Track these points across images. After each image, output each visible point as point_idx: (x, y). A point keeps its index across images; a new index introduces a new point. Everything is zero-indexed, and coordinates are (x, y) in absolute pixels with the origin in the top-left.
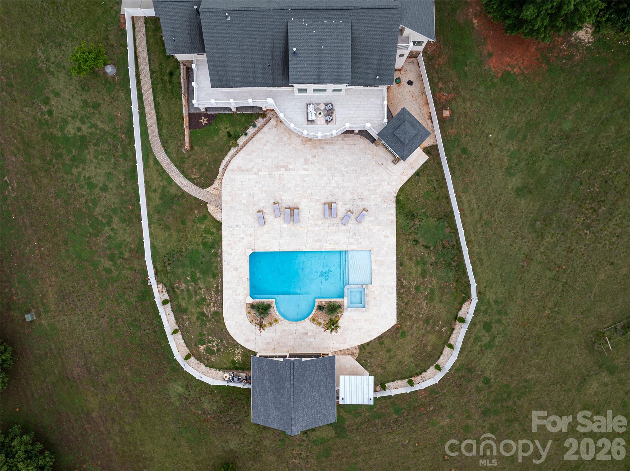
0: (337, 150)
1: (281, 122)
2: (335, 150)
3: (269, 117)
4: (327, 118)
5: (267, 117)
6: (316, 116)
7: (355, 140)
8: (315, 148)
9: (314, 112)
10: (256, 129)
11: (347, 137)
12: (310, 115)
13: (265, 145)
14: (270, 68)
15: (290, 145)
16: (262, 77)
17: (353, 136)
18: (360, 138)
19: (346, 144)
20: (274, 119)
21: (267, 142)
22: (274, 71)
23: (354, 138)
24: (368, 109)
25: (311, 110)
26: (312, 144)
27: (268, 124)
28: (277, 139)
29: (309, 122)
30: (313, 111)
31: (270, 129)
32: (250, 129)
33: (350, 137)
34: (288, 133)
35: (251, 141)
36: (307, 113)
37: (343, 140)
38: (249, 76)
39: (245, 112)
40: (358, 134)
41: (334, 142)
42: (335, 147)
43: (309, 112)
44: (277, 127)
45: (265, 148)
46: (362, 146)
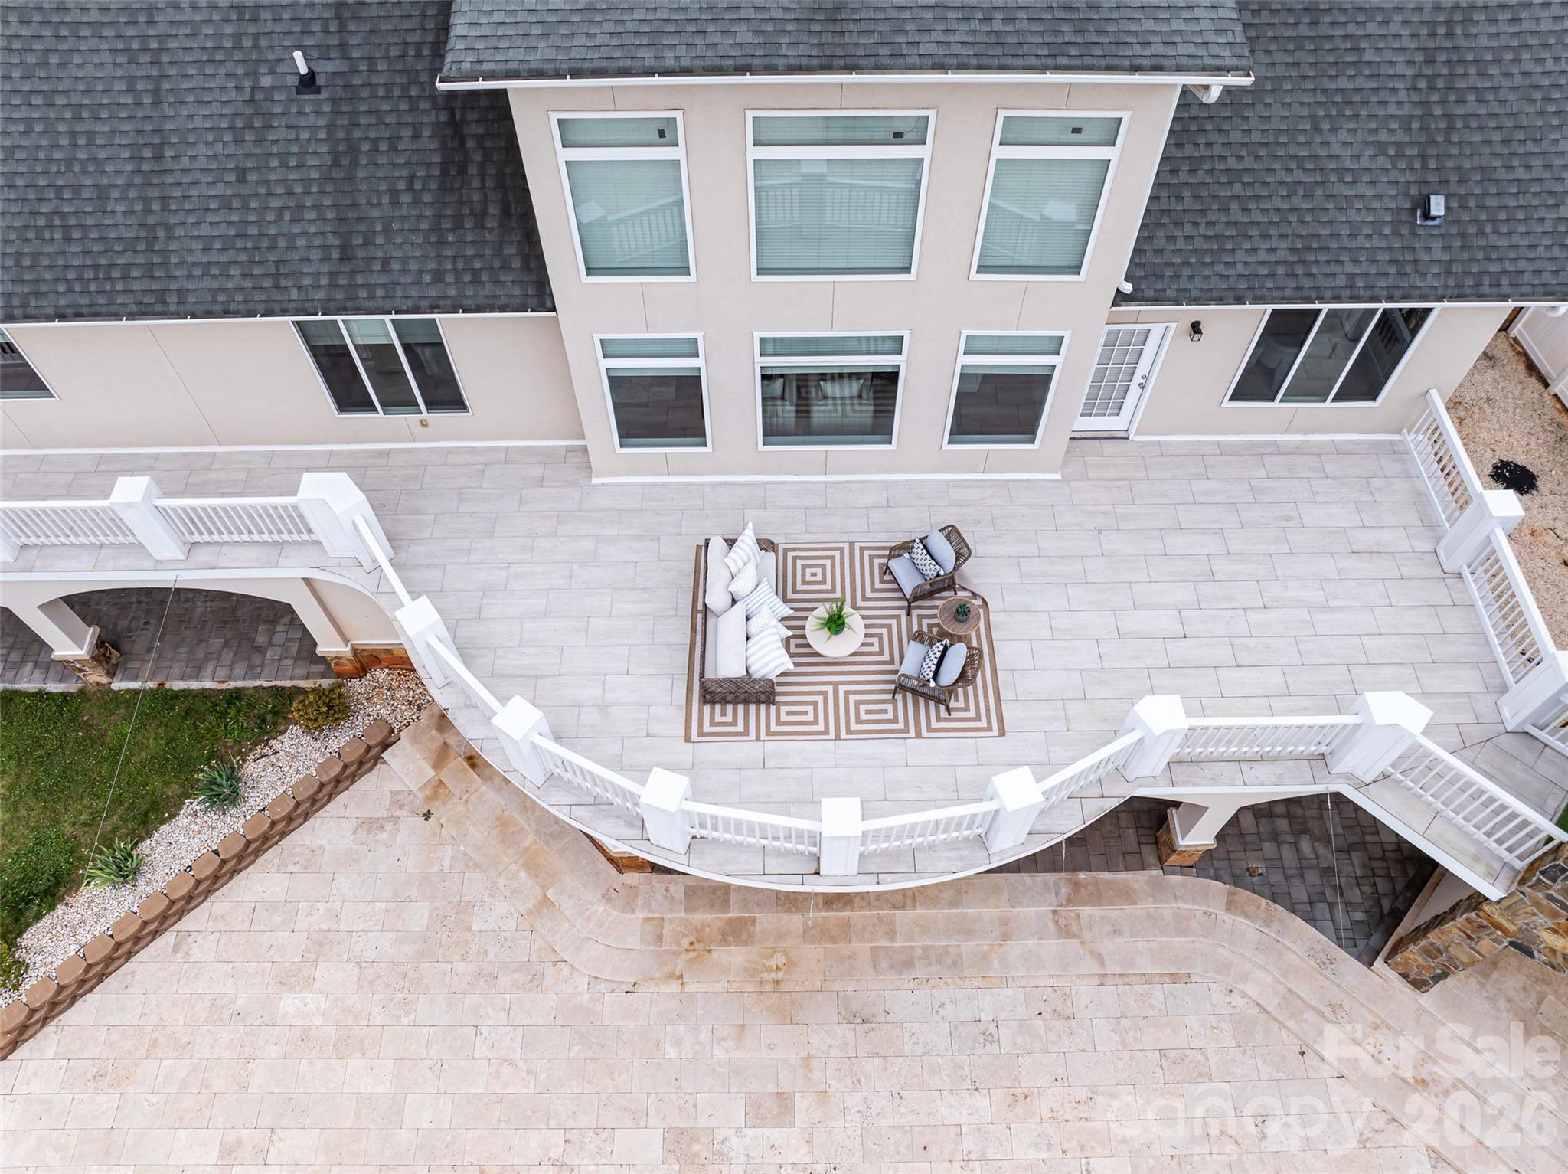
0: (1006, 1034)
1: (473, 761)
2: (990, 1038)
3: (380, 720)
4: (915, 660)
5: (360, 724)
6: (796, 643)
7: (1180, 927)
8: (786, 1015)
9: (770, 610)
10: (235, 823)
11: (1096, 898)
12: (727, 632)
13: (287, 981)
14: (314, 113)
15: (535, 982)
16: (225, 204)
17: (1156, 891)
18: (1230, 906)
19: (1089, 966)
20: (415, 740)
21: (320, 945)
22: (353, 150)
23: (1167, 910)
24: (1315, 595)
25: (740, 587)
26: (751, 972)
27: (366, 783)
28: (418, 917)
29: (724, 714)
30: (767, 590)
31: (370, 825)
32: (182, 820)
33: (1127, 895)
34: (531, 865)
35: (167, 939)
36: (701, 616)
37: (1065, 932)
38: (102, 194)
39: (178, 685)
40: (1207, 864)
41: (968, 946)
42: (987, 1005)
43: (716, 598)
44: (438, 810)
45: (289, 1004)
46: (1261, 986)
